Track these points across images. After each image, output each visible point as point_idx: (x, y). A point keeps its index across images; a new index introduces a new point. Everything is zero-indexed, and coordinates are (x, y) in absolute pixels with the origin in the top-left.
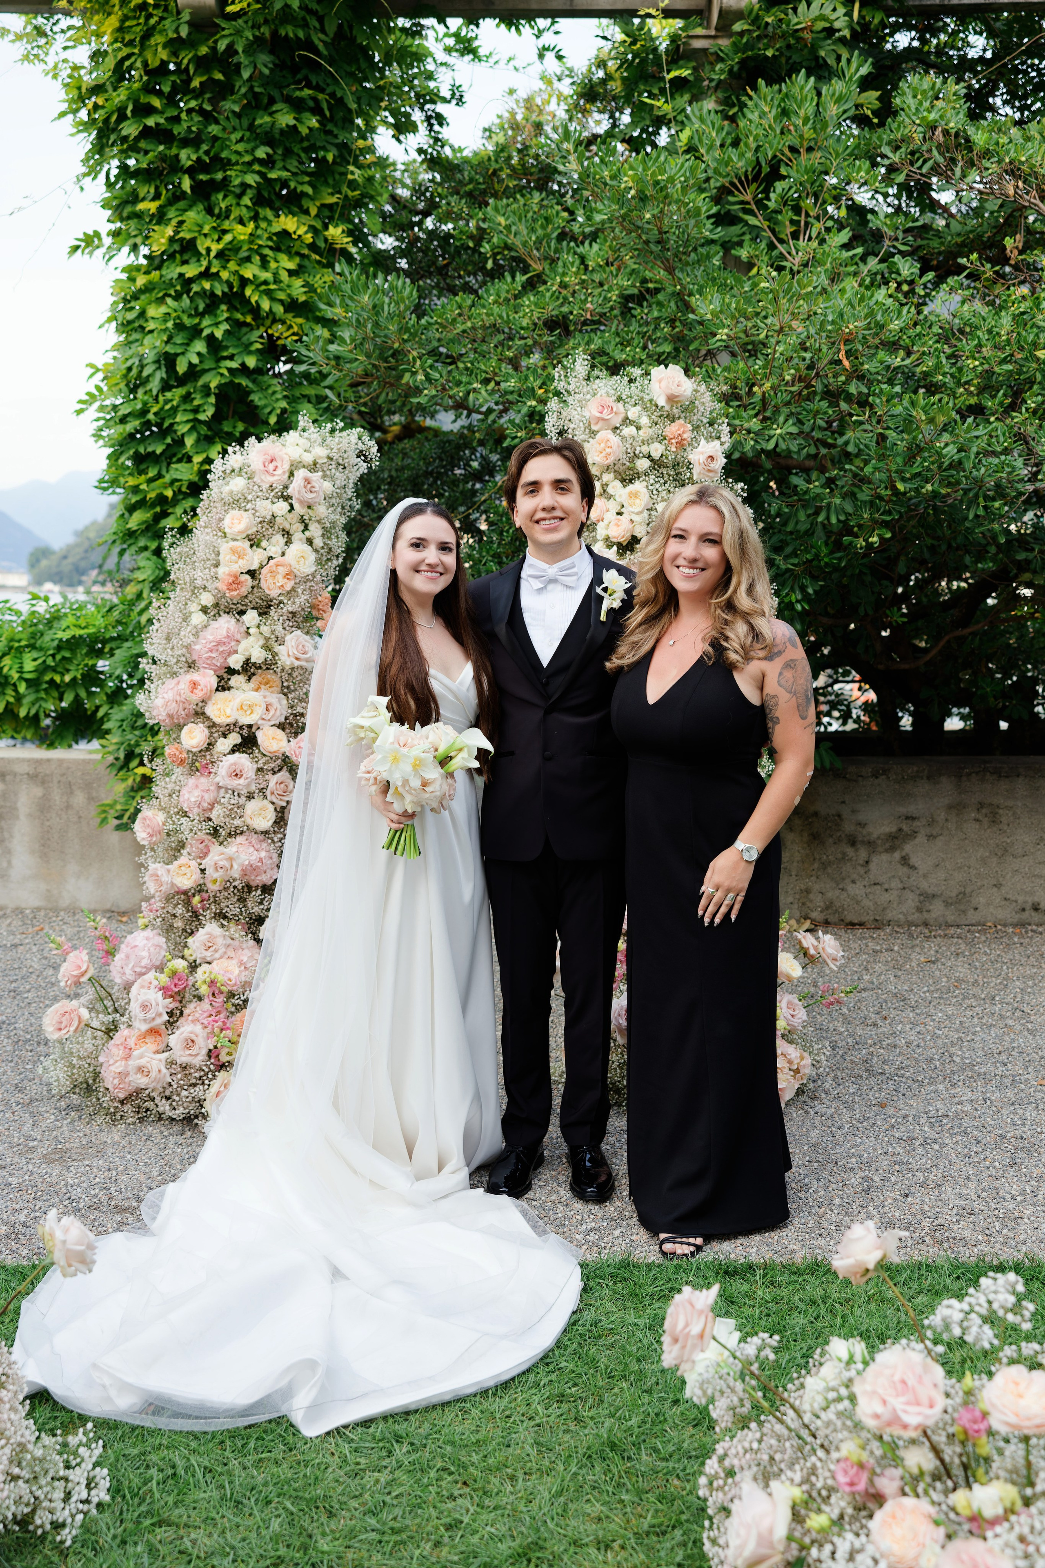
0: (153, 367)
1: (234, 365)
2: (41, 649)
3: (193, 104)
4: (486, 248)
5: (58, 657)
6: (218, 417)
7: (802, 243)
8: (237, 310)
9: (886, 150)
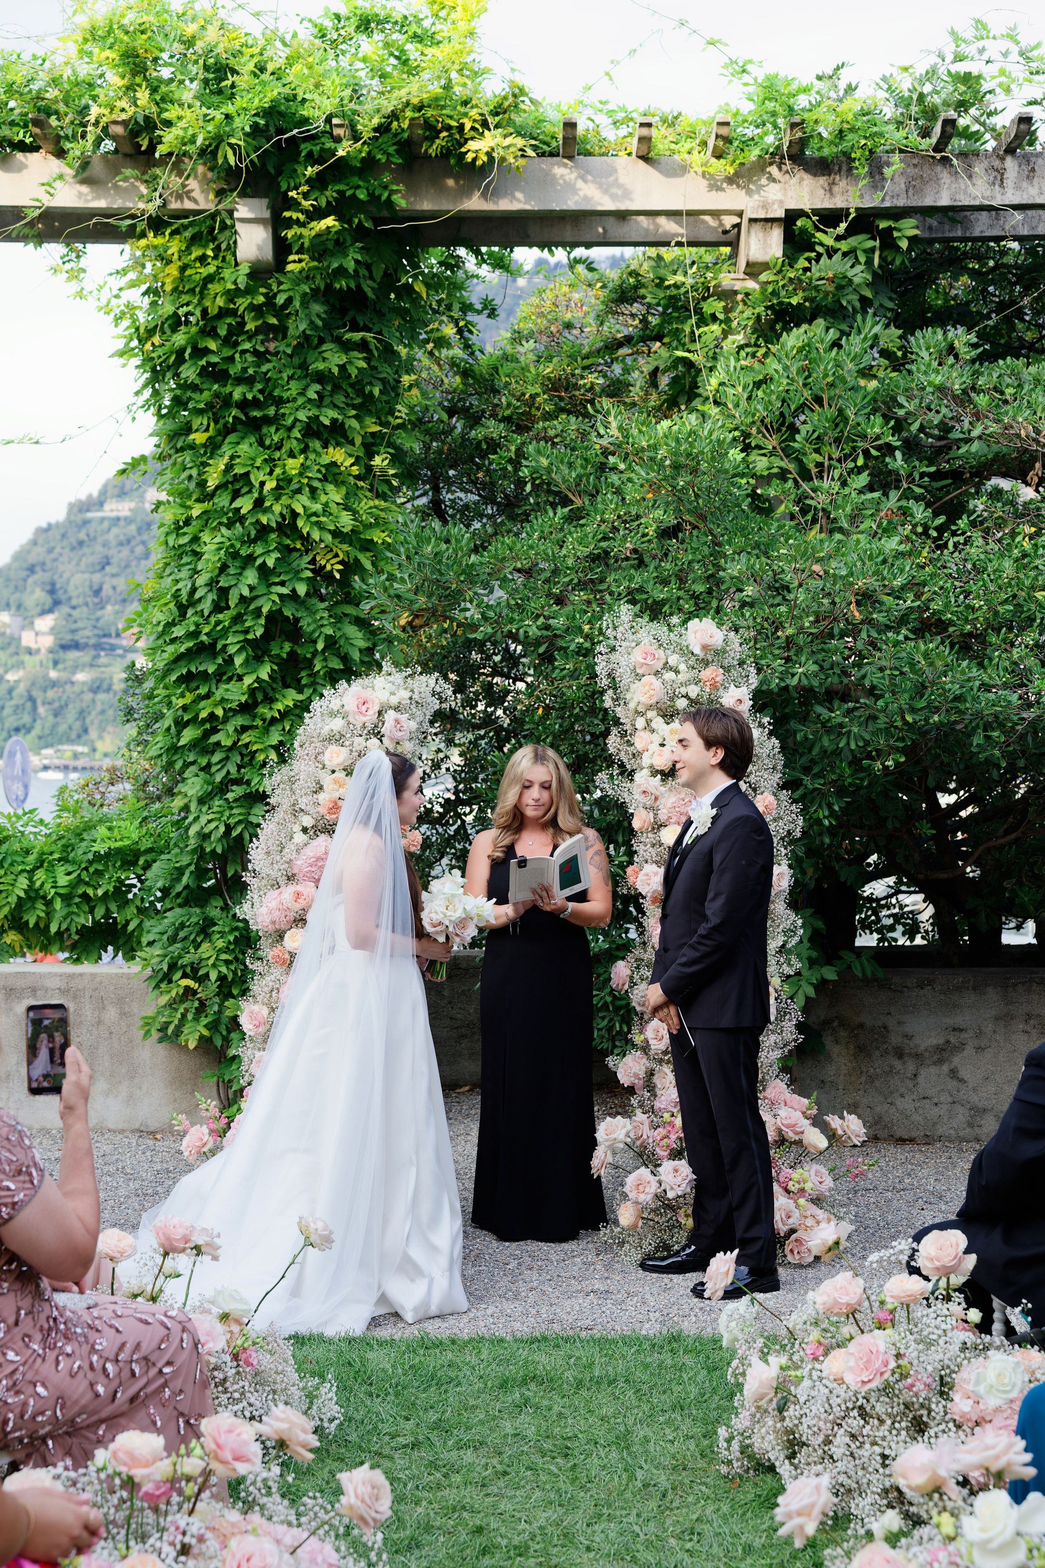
0: (206, 590)
1: (285, 591)
2: (74, 862)
3: (247, 346)
4: (525, 472)
5: (91, 870)
6: (267, 637)
7: (826, 484)
8: (288, 537)
9: (901, 399)
